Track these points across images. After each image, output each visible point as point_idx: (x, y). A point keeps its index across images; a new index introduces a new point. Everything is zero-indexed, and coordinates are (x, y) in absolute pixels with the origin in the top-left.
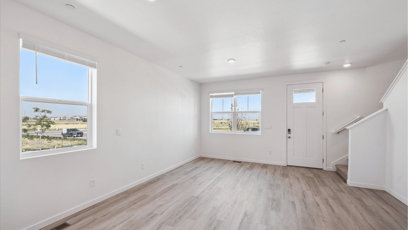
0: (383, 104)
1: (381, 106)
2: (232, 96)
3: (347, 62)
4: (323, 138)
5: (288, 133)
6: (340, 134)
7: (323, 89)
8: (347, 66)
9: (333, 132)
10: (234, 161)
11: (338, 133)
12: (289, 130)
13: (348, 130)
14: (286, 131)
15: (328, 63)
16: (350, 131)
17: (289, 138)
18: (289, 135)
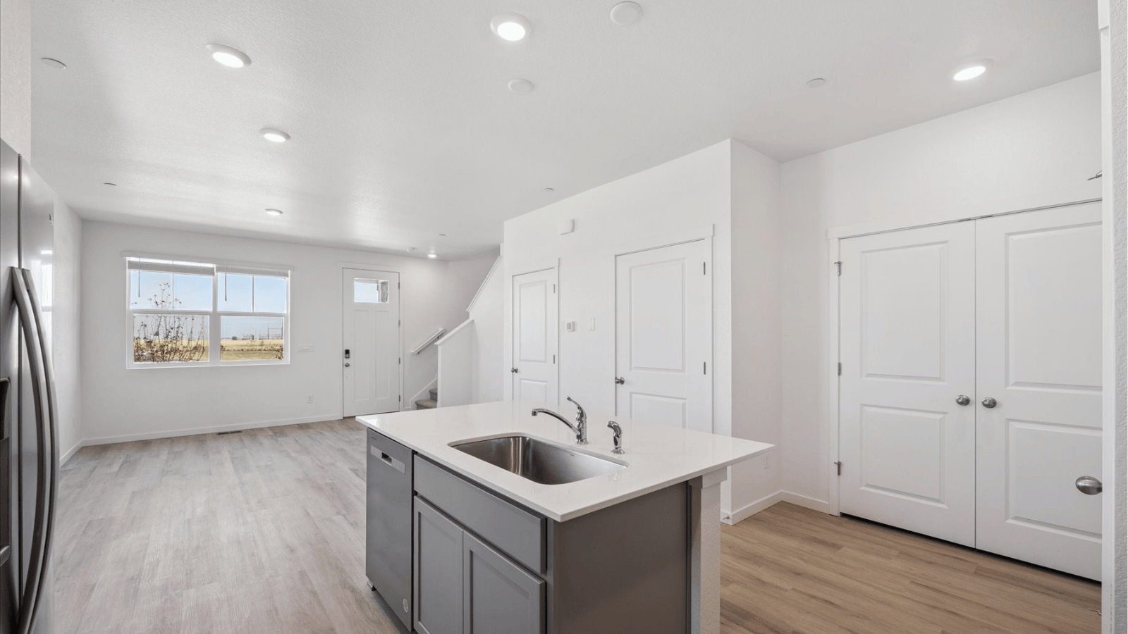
0: (468, 313)
1: (467, 316)
2: (210, 272)
3: (432, 252)
4: (400, 362)
5: (346, 358)
6: (420, 354)
7: (399, 284)
8: (432, 256)
9: (413, 351)
10: (220, 434)
11: (419, 353)
12: (347, 352)
13: (437, 346)
14: (341, 353)
15: (414, 249)
16: (440, 348)
17: (347, 365)
18: (346, 361)
